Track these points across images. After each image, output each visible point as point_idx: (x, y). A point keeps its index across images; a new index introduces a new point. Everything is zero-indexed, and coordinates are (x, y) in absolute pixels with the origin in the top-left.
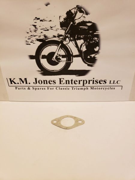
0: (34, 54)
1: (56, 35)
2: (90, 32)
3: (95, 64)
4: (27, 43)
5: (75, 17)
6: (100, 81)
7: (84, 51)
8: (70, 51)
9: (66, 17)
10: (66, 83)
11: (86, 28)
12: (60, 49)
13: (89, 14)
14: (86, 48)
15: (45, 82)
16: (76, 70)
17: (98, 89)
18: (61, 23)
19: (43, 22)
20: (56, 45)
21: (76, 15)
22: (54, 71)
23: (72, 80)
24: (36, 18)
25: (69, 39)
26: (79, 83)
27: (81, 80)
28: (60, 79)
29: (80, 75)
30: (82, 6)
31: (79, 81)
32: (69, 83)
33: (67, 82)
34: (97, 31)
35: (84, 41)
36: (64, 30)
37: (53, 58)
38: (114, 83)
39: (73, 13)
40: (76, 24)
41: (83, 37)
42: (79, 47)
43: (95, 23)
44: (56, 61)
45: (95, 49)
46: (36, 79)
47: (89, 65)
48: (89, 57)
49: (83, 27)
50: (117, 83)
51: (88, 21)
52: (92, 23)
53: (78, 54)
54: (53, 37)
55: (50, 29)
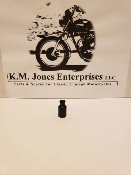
1: (56, 32)
2: (86, 29)
6: (96, 77)
8: (68, 47)
9: (65, 15)
10: (64, 79)
11: (82, 25)
13: (85, 13)
14: (83, 44)
15: (44, 77)
16: (73, 65)
18: (60, 21)
19: (45, 19)
22: (52, 66)
23: (69, 76)
24: (38, 16)
25: (67, 36)
26: (77, 79)
27: (79, 76)
28: (58, 74)
29: (77, 71)
30: (79, 6)
31: (77, 76)
32: (67, 79)
33: (65, 77)
34: (92, 28)
36: (63, 27)
37: (52, 53)
38: (109, 79)
39: (71, 12)
41: (80, 33)
42: (77, 43)
44: (55, 56)
45: (91, 45)
46: (35, 74)
48: (85, 53)
50: (112, 79)
51: (84, 19)
52: (88, 21)
53: (76, 50)
54: (53, 33)
55: (50, 26)
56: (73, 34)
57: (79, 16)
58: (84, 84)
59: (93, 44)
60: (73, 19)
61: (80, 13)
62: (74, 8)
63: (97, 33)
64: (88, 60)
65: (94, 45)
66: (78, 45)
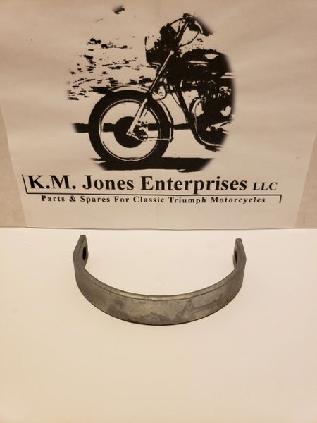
0: (86, 122)
1: (138, 80)
2: (213, 73)
3: (221, 146)
4: (71, 96)
5: (179, 39)
6: (232, 184)
7: (198, 115)
8: (168, 115)
9: (160, 39)
11: (204, 64)
13: (211, 34)
14: (203, 109)
15: (109, 184)
17: (228, 201)
18: (148, 52)
20: (136, 102)
22: (129, 159)
23: (170, 182)
24: (92, 40)
25: (165, 89)
26: (187, 188)
27: (191, 182)
28: (144, 178)
29: (188, 170)
30: (196, 16)
32: (163, 188)
33: (160, 185)
34: (228, 71)
36: (155, 68)
37: (129, 131)
38: (263, 189)
39: (177, 31)
41: (196, 84)
42: (188, 107)
43: (224, 53)
44: (136, 137)
45: (222, 112)
46: (89, 178)
47: (208, 148)
48: (208, 129)
49: (197, 62)
50: (269, 189)
51: (208, 49)
52: (217, 53)
54: (130, 84)
55: (123, 65)
56: (181, 86)
57: (195, 41)
58: (204, 200)
59: (228, 109)
60: (181, 48)
61: (199, 34)
62: (184, 21)
63: (239, 83)
64: (215, 146)
65: (231, 113)
66: (191, 110)
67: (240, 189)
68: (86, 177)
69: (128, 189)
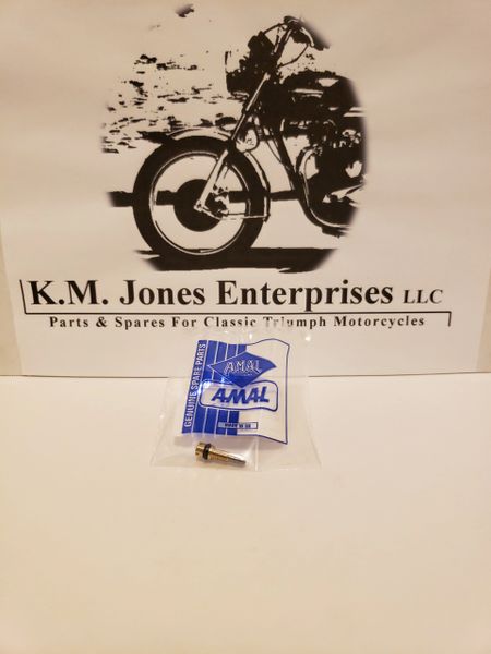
0: (129, 189)
1: (213, 119)
3: (349, 227)
4: (107, 146)
5: (278, 55)
6: (368, 293)
7: (309, 176)
8: (261, 177)
9: (248, 56)
10: (245, 302)
11: (316, 93)
12: (226, 168)
13: (327, 47)
14: (318, 166)
15: (165, 295)
16: (280, 250)
17: (362, 323)
18: (229, 76)
19: (169, 71)
20: (211, 156)
21: (281, 49)
22: (198, 251)
23: (265, 289)
24: (143, 57)
25: (257, 133)
26: (293, 301)
27: (301, 290)
28: (222, 284)
30: (303, 20)
32: (254, 302)
33: (248, 295)
34: (355, 105)
35: (311, 142)
36: (241, 100)
37: (198, 203)
38: (419, 301)
40: (281, 81)
41: (305, 125)
42: (294, 162)
44: (209, 214)
45: (348, 170)
46: (130, 284)
47: (327, 230)
48: (327, 200)
49: (306, 91)
50: (429, 301)
51: (322, 70)
52: (337, 77)
53: (290, 189)
54: (201, 125)
55: (191, 97)
57: (303, 57)
58: (323, 323)
59: (357, 166)
61: (309, 48)
62: (285, 27)
63: (372, 126)
64: (338, 228)
65: (362, 172)
66: (298, 168)
67: (382, 302)
68: (126, 284)
69: (195, 303)
